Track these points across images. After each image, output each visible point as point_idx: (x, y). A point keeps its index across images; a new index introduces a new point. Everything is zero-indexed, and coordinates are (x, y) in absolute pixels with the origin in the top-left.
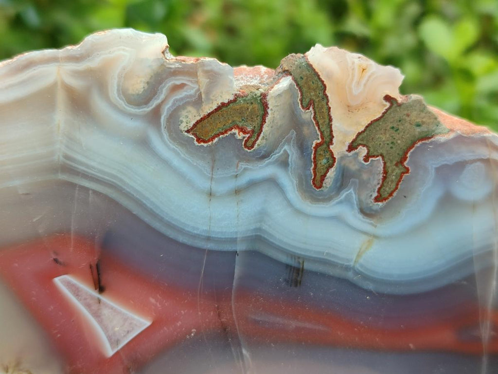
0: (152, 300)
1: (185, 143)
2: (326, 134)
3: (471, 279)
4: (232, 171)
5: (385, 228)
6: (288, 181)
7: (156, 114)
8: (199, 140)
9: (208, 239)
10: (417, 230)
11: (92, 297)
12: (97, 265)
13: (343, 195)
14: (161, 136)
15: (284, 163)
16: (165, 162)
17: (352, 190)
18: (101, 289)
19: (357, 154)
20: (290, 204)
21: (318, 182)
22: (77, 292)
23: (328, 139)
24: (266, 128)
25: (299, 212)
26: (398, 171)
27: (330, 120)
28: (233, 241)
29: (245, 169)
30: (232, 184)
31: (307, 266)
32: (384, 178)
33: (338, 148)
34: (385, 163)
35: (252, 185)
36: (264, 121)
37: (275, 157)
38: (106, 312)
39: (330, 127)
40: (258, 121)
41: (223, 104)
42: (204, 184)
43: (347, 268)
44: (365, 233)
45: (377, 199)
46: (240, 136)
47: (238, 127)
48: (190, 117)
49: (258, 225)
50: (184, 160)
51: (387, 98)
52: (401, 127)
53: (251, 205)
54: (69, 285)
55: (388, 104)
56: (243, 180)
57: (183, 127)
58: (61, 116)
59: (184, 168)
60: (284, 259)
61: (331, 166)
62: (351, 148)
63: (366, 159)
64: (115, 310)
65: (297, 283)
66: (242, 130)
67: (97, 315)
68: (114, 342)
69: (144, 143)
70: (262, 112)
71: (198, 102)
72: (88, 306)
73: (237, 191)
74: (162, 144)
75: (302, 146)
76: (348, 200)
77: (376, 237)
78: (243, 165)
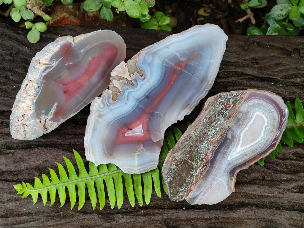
0: (138, 123)
1: (114, 104)
2: (126, 79)
3: (166, 66)
4: (124, 98)
5: (148, 77)
6: (130, 90)
8: (115, 101)
9: (133, 108)
10: (151, 72)
11: (132, 132)
12: (127, 128)
13: (138, 82)
15: (127, 89)
16: (116, 108)
18: (131, 130)
20: (134, 92)
21: (133, 85)
22: (129, 133)
24: (119, 89)
25: (137, 91)
26: (139, 71)
27: (124, 78)
28: (135, 104)
29: (124, 96)
30: (126, 99)
31: (147, 94)
32: (139, 73)
33: (129, 79)
34: (136, 72)
35: (128, 96)
37: (125, 90)
38: (135, 131)
40: (118, 90)
41: (112, 94)
42: (123, 104)
43: (151, 88)
44: (147, 82)
45: (142, 77)
47: (117, 93)
48: (111, 100)
49: (135, 99)
51: (126, 66)
52: (132, 66)
53: (131, 98)
54: (128, 134)
56: (126, 97)
57: (112, 102)
58: (100, 120)
59: (118, 106)
60: (144, 97)
61: (132, 81)
62: (131, 76)
63: (134, 75)
64: (136, 129)
65: (149, 98)
66: (118, 93)
67: (136, 133)
68: (141, 133)
69: (112, 110)
70: (116, 88)
71: (109, 97)
72: (133, 133)
73: (127, 99)
74: (113, 107)
75: (126, 84)
76: (139, 81)
77: (148, 80)
78: (123, 96)
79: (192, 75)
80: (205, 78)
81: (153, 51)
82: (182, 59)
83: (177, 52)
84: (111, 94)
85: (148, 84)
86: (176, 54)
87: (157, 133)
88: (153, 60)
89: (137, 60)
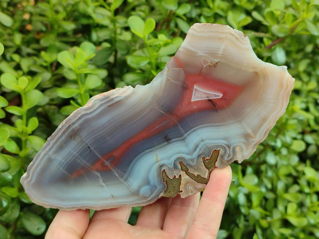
0: (196, 107)
1: (218, 146)
2: (188, 174)
3: (125, 172)
4: (202, 149)
5: (156, 166)
6: (187, 157)
7: (229, 147)
8: (215, 150)
9: (194, 131)
10: (149, 171)
11: (210, 97)
12: (215, 105)
13: (173, 165)
14: (224, 144)
15: (192, 160)
16: (219, 139)
17: (172, 167)
18: (210, 100)
19: (177, 175)
20: (183, 153)
21: (181, 163)
22: (215, 96)
23: (187, 173)
24: (203, 164)
25: (179, 153)
26: (165, 180)
27: (190, 177)
28: (189, 135)
29: (200, 152)
30: (200, 147)
31: (166, 143)
32: (167, 176)
33: (183, 173)
34: (170, 179)
35: (195, 149)
36: (205, 165)
37: (195, 160)
38: (205, 96)
39: (189, 176)
40: (206, 164)
41: (216, 161)
42: (206, 142)
43: (156, 150)
44: (160, 161)
45: (164, 170)
46: (207, 158)
47: (209, 159)
48: (221, 152)
49: (186, 143)
50: (215, 143)
51: (182, 191)
52: (173, 188)
53: (192, 146)
54: (218, 96)
55: (180, 190)
56: (198, 150)
57: (221, 150)
58: (250, 131)
59: (214, 141)
60: (173, 140)
61: (181, 168)
62: (180, 176)
63: (175, 176)
64: (202, 98)
65: (165, 137)
66: (207, 160)
67: (205, 93)
68: (196, 90)
69: (225, 139)
70: (207, 166)
71: (222, 157)
72: (209, 94)
73: (197, 146)
74: (223, 142)
75: (191, 166)
76: (171, 164)
77: (157, 162)
78: (201, 152)
79: (90, 147)
80: (71, 137)
81: (136, 198)
82: (99, 174)
83: (102, 186)
84: (218, 161)
85: (160, 157)
86: (104, 184)
87: (173, 81)
88: (140, 187)
89: (163, 193)
